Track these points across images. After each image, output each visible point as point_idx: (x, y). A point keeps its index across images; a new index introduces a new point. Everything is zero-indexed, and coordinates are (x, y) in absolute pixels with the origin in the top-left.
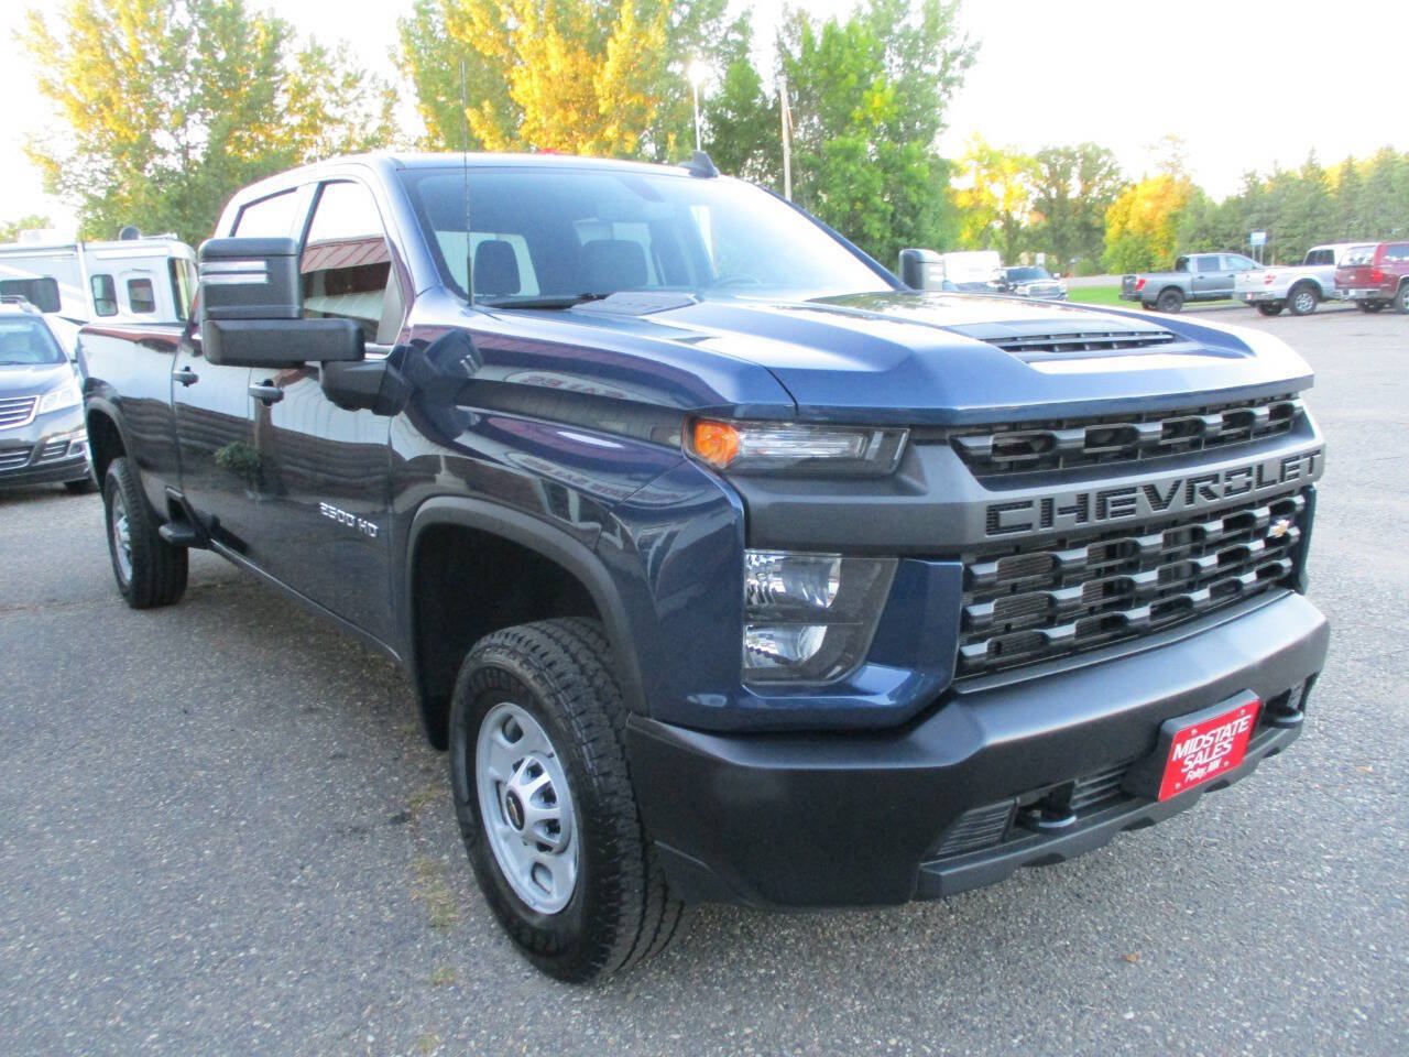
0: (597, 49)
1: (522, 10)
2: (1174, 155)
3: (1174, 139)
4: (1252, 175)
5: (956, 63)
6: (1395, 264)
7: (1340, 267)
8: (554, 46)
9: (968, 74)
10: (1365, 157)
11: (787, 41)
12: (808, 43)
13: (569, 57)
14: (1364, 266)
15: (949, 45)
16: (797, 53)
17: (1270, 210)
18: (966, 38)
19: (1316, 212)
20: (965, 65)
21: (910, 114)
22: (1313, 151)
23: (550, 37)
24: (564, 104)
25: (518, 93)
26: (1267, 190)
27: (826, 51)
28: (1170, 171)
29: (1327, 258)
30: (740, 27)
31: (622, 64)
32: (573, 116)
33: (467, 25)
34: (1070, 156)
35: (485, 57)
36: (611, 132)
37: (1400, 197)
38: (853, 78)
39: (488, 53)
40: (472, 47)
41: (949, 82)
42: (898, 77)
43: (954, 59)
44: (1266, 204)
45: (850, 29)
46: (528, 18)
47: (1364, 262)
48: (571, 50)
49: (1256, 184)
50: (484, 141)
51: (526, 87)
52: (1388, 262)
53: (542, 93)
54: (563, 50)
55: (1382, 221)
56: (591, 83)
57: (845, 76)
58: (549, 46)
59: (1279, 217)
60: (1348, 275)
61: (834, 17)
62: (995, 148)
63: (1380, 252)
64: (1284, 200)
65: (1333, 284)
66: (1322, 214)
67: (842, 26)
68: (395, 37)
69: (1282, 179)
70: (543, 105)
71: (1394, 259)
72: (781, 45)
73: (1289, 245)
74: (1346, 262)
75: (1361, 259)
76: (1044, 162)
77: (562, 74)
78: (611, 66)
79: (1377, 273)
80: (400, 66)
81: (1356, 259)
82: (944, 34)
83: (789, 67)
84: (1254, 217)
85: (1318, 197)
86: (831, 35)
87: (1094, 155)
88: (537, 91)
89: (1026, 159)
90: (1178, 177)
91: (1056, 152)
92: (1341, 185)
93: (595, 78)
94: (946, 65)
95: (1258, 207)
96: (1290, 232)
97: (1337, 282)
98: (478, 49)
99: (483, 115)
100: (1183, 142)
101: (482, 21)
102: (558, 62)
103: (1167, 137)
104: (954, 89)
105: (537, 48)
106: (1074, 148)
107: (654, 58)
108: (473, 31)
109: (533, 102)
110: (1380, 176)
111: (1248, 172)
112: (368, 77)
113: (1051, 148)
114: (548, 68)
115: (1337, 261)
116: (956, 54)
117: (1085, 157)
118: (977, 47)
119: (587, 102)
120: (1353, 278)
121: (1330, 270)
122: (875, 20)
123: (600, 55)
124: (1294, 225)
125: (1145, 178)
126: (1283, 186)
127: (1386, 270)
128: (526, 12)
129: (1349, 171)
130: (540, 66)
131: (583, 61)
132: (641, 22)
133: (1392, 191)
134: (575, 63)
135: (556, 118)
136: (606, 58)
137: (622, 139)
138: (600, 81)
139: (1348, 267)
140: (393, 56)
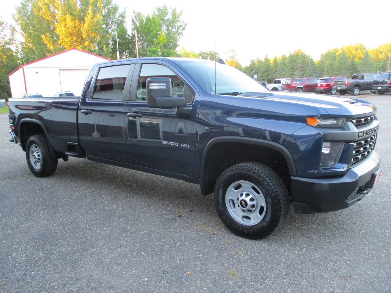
0: (82, 20)
1: (58, 7)
2: (233, 55)
3: (233, 51)
4: (253, 61)
5: (181, 29)
6: (295, 84)
7: (283, 84)
8: (68, 18)
9: (184, 32)
10: (279, 57)
11: (135, 21)
12: (142, 21)
13: (73, 21)
14: (288, 84)
15: (179, 24)
16: (138, 24)
17: (257, 69)
18: (183, 22)
19: (268, 70)
20: (183, 29)
21: (170, 42)
22: (267, 55)
23: (67, 15)
24: (72, 35)
25: (57, 31)
26: (256, 64)
27: (147, 23)
28: (232, 59)
29: (279, 82)
30: (122, 16)
31: (89, 24)
32: (75, 38)
33: (41, 10)
34: (207, 54)
35: (46, 20)
36: (86, 44)
37: (287, 67)
38: (154, 31)
39: (47, 19)
40: (42, 16)
41: (179, 34)
42: (166, 32)
43: (180, 28)
44: (256, 68)
45: (153, 18)
46: (60, 9)
47: (288, 83)
48: (73, 20)
49: (254, 63)
50: (47, 44)
51: (60, 30)
52: (294, 83)
53: (65, 32)
54: (71, 19)
55: (283, 73)
56: (80, 29)
57: (152, 31)
58: (67, 18)
59: (260, 71)
60: (285, 86)
61: (149, 15)
62: (188, 51)
63: (292, 81)
64: (261, 67)
65: (281, 89)
66: (269, 71)
67: (151, 17)
68: (15, 12)
69: (259, 62)
70: (66, 35)
71: (295, 83)
72: (133, 21)
73: (262, 78)
74: (284, 83)
75: (288, 82)
76: (201, 55)
77: (71, 26)
78: (86, 25)
79: (291, 86)
80: (17, 21)
81: (286, 82)
82: (178, 21)
83: (135, 28)
84: (254, 71)
85: (269, 67)
86: (148, 20)
87: (213, 54)
88: (64, 31)
89: (196, 55)
90: (235, 61)
91: (204, 53)
92: (274, 64)
93: (81, 28)
94: (178, 29)
95: (254, 69)
96: (262, 75)
97: (282, 88)
98: (44, 17)
99: (46, 37)
100: (235, 52)
101: (45, 9)
102: (70, 23)
103: (231, 50)
104: (180, 36)
105: (63, 18)
106: (208, 52)
107: (99, 23)
108: (43, 12)
109: (62, 34)
110: (282, 62)
111: (252, 60)
112: (5, 23)
113: (202, 52)
114: (66, 24)
115: (282, 83)
116: (181, 26)
117: (211, 55)
118: (186, 25)
119: (79, 35)
120: (286, 87)
121: (280, 85)
122: (160, 16)
123: (82, 21)
124: (263, 73)
125: (227, 61)
126: (260, 63)
127: (293, 85)
128: (59, 7)
129: (275, 60)
130: (64, 23)
131: (77, 23)
132: (94, 12)
133: (285, 65)
134: (75, 23)
135: (69, 39)
136: (84, 23)
137: (89, 45)
138: (83, 29)
139: (284, 84)
140: (14, 18)
